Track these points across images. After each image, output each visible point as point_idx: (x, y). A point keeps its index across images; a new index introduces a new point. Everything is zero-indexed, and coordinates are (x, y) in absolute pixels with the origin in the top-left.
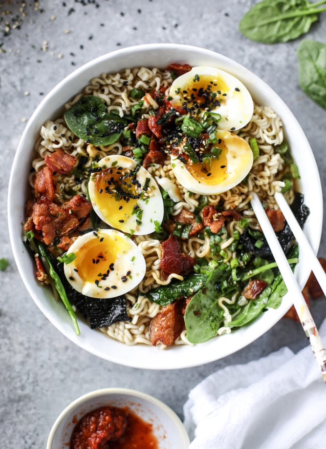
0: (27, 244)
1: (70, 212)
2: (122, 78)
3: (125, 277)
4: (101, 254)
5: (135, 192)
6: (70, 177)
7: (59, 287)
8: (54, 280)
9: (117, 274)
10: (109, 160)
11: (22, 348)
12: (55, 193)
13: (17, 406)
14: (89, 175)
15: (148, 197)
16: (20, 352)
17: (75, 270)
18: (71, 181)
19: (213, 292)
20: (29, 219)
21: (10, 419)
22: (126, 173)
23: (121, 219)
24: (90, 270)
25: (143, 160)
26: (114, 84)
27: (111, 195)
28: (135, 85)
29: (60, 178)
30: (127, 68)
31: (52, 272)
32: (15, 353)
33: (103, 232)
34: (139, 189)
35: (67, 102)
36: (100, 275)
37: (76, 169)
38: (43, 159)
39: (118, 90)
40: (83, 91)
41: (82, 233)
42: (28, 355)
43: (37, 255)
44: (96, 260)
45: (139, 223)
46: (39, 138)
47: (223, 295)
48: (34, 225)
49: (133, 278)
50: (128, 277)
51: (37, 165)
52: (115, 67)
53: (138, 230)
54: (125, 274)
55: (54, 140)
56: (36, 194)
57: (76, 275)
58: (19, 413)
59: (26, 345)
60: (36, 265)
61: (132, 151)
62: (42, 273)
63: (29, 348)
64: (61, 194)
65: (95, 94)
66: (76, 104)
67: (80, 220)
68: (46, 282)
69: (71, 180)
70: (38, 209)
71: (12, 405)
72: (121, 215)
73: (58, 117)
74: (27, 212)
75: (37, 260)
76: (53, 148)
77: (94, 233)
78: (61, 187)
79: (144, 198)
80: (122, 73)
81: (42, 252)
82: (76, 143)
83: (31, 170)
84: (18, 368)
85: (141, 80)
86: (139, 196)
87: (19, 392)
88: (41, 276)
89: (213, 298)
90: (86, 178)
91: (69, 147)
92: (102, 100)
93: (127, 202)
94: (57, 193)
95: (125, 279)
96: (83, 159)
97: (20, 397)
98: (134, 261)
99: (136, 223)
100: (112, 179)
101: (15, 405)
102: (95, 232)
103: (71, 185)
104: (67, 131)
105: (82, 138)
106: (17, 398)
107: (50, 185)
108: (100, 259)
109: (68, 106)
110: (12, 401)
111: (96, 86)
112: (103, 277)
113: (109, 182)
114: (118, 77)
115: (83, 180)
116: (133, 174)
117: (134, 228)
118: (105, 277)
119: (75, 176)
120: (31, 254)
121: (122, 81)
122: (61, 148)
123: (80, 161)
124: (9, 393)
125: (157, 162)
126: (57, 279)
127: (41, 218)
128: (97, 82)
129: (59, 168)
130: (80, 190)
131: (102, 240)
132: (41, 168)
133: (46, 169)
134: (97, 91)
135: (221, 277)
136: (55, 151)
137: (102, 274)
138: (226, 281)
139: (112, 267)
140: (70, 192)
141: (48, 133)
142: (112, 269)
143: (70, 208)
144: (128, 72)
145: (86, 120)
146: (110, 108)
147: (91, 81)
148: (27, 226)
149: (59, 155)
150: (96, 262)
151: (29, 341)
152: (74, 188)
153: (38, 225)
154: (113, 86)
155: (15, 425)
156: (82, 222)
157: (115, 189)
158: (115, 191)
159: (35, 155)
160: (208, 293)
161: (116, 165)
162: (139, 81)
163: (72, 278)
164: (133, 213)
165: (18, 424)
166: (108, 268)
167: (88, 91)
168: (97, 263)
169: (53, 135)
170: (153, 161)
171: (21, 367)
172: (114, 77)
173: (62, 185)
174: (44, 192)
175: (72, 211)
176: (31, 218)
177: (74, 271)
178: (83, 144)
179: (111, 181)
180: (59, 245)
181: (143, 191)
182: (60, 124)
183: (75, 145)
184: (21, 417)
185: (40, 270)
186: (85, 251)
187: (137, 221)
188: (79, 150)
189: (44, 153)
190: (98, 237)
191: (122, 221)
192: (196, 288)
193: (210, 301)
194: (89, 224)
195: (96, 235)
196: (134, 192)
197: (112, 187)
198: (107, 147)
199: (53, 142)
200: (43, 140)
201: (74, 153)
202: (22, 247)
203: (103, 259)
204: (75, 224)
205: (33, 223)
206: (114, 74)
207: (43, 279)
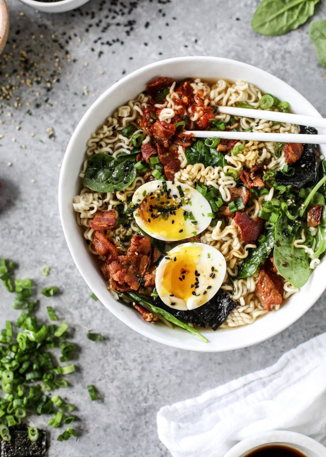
0: (121, 300)
1: (136, 254)
2: (108, 127)
3: (212, 273)
4: (183, 269)
5: (176, 203)
6: (119, 227)
7: (168, 316)
8: (160, 314)
9: (205, 276)
10: (138, 193)
11: (136, 364)
12: (116, 247)
13: (145, 419)
14: (132, 216)
15: (189, 199)
16: (135, 368)
17: (171, 296)
18: (122, 230)
19: (285, 240)
20: (110, 280)
21: (142, 432)
22: (159, 196)
24: (183, 288)
25: (167, 177)
26: (106, 135)
27: (158, 218)
28: (122, 124)
29: (112, 233)
30: (108, 117)
31: (154, 309)
32: (131, 370)
33: (173, 253)
34: (177, 199)
35: (80, 173)
36: (192, 286)
37: (119, 218)
38: (90, 228)
39: (112, 137)
40: (86, 155)
41: (157, 264)
42: (143, 369)
43: (134, 304)
44: (182, 277)
45: (195, 223)
46: (77, 214)
47: (294, 238)
48: (117, 282)
49: (218, 270)
50: (214, 272)
51: (89, 235)
52: (100, 121)
53: (198, 229)
54: (211, 272)
55: (89, 209)
56: (102, 258)
57: (174, 299)
58: (148, 424)
59: (139, 360)
60: (139, 312)
61: (152, 175)
62: (147, 315)
63: (142, 363)
64: (121, 245)
65: (97, 152)
66: (87, 169)
67: (148, 255)
68: (155, 319)
69: (121, 229)
70: (111, 267)
71: (140, 418)
72: (177, 227)
73: (82, 188)
74: (105, 277)
75: (137, 307)
76: (92, 215)
77: (166, 258)
78: (117, 240)
79: (186, 202)
80: (107, 123)
81: (137, 298)
82: (106, 198)
83: (87, 243)
84: (136, 383)
85: (124, 117)
86: (180, 205)
87: (144, 405)
88: (147, 317)
89: (288, 245)
90: (132, 220)
91: (103, 205)
92: (105, 153)
93: (175, 215)
94: (118, 246)
95: (213, 276)
96: (120, 207)
97: (145, 409)
98: (211, 256)
99: (193, 225)
100: (151, 206)
101: (143, 417)
102: (166, 257)
103: (124, 233)
104: (93, 195)
105: (109, 192)
106: (143, 410)
107: (108, 244)
108: (184, 274)
109: (82, 175)
110: (139, 415)
111: (93, 146)
112: (195, 286)
113: (150, 210)
114: (106, 128)
115: (130, 223)
117: (194, 230)
118: (197, 285)
119: (122, 224)
120: (130, 305)
121: (111, 128)
122: (98, 211)
123: (118, 211)
124: (135, 409)
125: (176, 171)
126: (162, 311)
127: (118, 273)
128: (92, 142)
129: (105, 226)
130: (133, 232)
131: (175, 259)
132: (93, 236)
133: (97, 235)
134: (97, 149)
135: (283, 224)
136: (94, 216)
137: (194, 284)
138: (289, 226)
139: (197, 274)
140: (127, 239)
141: (81, 204)
142: (199, 275)
143: (134, 252)
144: (110, 119)
145: (102, 175)
146: (114, 155)
147: (87, 145)
148: (112, 286)
149: (99, 216)
150: (182, 278)
151: (140, 357)
152: (127, 234)
153: (120, 280)
154: (107, 137)
155: (147, 436)
156: (151, 254)
157: (159, 211)
158: (159, 213)
159: (82, 229)
160: (282, 243)
161: (147, 194)
162: (122, 119)
163: (173, 304)
164: (185, 219)
165: (149, 434)
166: (195, 277)
167: (90, 154)
168: (184, 279)
169: (86, 205)
170: (172, 172)
171: (139, 381)
172: (103, 130)
173: (118, 238)
174: (108, 253)
175: (138, 252)
176: (111, 278)
177: (171, 297)
178: (112, 196)
179: (151, 208)
180: (146, 284)
181: (181, 198)
182: (85, 193)
183: (106, 200)
184: (151, 427)
185: (144, 314)
186: (169, 277)
187: (192, 222)
188: (112, 203)
189: (88, 223)
190: (172, 259)
191: (181, 231)
192: (272, 244)
193: (288, 249)
194: (157, 254)
195: (168, 258)
196: (174, 204)
197: (155, 212)
198: (131, 186)
199: (89, 210)
200: (80, 213)
201: (110, 208)
202: (121, 306)
203: (187, 273)
204: (147, 260)
205: (115, 281)
206: (101, 128)
207: (150, 318)
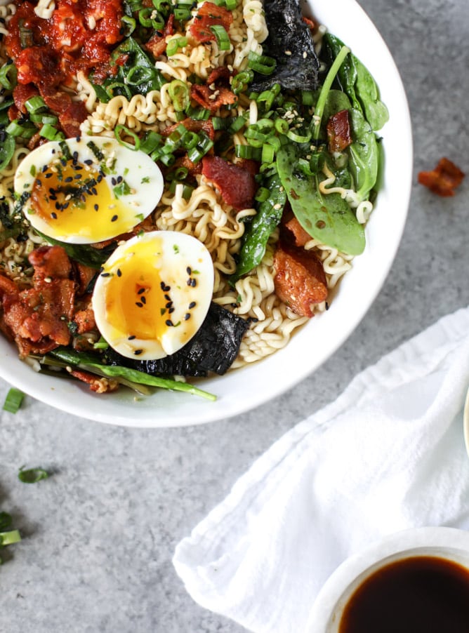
0: (45, 370)
1: (48, 281)
3: (190, 279)
4: (138, 286)
6: (9, 244)
7: (133, 375)
8: (119, 376)
9: (179, 288)
10: (21, 175)
11: (117, 500)
12: (11, 280)
13: (163, 588)
14: (23, 216)
15: (113, 161)
16: (118, 507)
17: (131, 339)
18: (15, 247)
19: (302, 186)
20: (17, 340)
21: (165, 612)
22: (58, 167)
25: (64, 132)
27: (69, 207)
31: (106, 371)
32: (112, 513)
33: (112, 264)
34: (93, 166)
36: (163, 312)
42: (132, 505)
43: (69, 369)
44: (140, 301)
48: (28, 339)
49: (198, 270)
50: (194, 276)
54: (187, 277)
57: (138, 343)
58: (171, 596)
59: (121, 492)
60: (82, 381)
62: (97, 382)
63: (127, 494)
67: (70, 278)
68: (113, 387)
69: (13, 245)
70: (12, 319)
71: (155, 590)
74: (8, 336)
75: (76, 375)
78: (11, 268)
79: (110, 167)
81: (71, 359)
84: (129, 532)
86: (102, 175)
87: (153, 565)
88: (98, 386)
93: (96, 194)
94: (15, 277)
95: (193, 283)
97: (158, 571)
98: (180, 249)
100: (52, 191)
101: (159, 587)
102: (102, 273)
103: (20, 252)
106: (155, 575)
108: (143, 295)
110: (150, 585)
112: (168, 310)
113: (51, 198)
116: (71, 158)
118: (170, 307)
119: (14, 239)
120: (62, 374)
124: (141, 576)
126: (123, 371)
127: (26, 324)
130: (36, 246)
131: (119, 273)
135: (290, 162)
137: (164, 307)
138: (301, 159)
139: (165, 288)
142: (168, 289)
143: (42, 278)
148: (24, 350)
150: (142, 303)
151: (120, 485)
152: (27, 252)
153: (32, 334)
155: (177, 616)
156: (75, 275)
157: (66, 195)
158: (69, 197)
161: (38, 170)
163: (138, 352)
164: (117, 197)
165: (179, 612)
166: (163, 294)
168: (145, 303)
171: (132, 527)
173: (11, 263)
175: (49, 277)
176: (18, 336)
177: (131, 341)
179: (53, 193)
180: (81, 330)
181: (101, 163)
184: (177, 599)
185: (91, 382)
186: (117, 307)
190: (113, 275)
191: (115, 218)
194: (86, 271)
195: (107, 275)
196: (91, 176)
197: (61, 199)
198: (10, 165)
202: (46, 380)
203: (146, 291)
204: (70, 287)
205: (24, 339)
207: (104, 386)
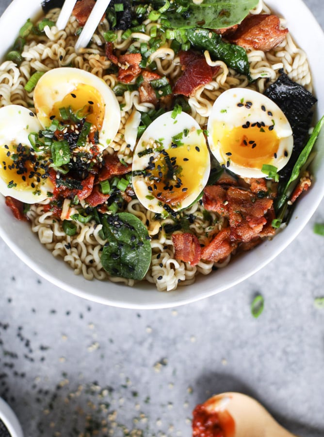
0: (287, 220)
1: (227, 203)
2: (66, 254)
3: (246, 105)
4: (242, 145)
5: (161, 158)
6: (194, 229)
7: (303, 160)
8: (300, 169)
9: (250, 115)
10: (150, 206)
12: (219, 231)
14: (178, 213)
15: (156, 142)
17: (276, 157)
18: (198, 225)
19: (196, 15)
20: (262, 236)
22: (150, 180)
23: (196, 151)
24: (265, 143)
25: (126, 174)
26: (77, 257)
27: (181, 178)
28: (62, 237)
29: (203, 237)
30: (53, 255)
31: (294, 177)
33: (221, 159)
34: (155, 157)
35: (128, 286)
36: (262, 131)
37: (182, 229)
38: (197, 266)
39: (79, 249)
40: (106, 279)
41: (237, 177)
43: (289, 203)
44: (251, 145)
45: (186, 132)
46: (181, 285)
47: (192, 4)
48: (264, 226)
49: (242, 98)
50: (244, 103)
51: (207, 268)
52: (61, 267)
53: (193, 128)
54: (244, 108)
55: (172, 270)
56: (234, 248)
57: (280, 153)
60: (299, 196)
61: (125, 191)
62: (303, 185)
64: (216, 224)
65: (100, 266)
66: (122, 277)
67: (227, 189)
68: (308, 175)
69: (195, 226)
70: (247, 236)
72: (193, 155)
73: (147, 283)
74: (257, 242)
75: (294, 200)
76: (180, 265)
77: (228, 166)
78: (210, 230)
79: (159, 145)
80: (61, 257)
81: (283, 200)
82: (158, 248)
83: (215, 269)
85: (53, 234)
86: (163, 152)
88: (306, 184)
89: (201, 11)
90: (184, 213)
91: (167, 252)
92: (100, 255)
93: (176, 158)
94: (218, 229)
95: (249, 104)
96: (168, 230)
98: (224, 109)
99: (189, 135)
100: (165, 188)
102: (226, 166)
103: (200, 222)
104: (155, 265)
105: (150, 246)
107: (216, 241)
108: (248, 142)
109: (131, 282)
111: (92, 271)
112: (262, 127)
113: (171, 190)
114: (68, 258)
115: (187, 216)
116: (145, 172)
117: (195, 132)
118: (260, 125)
119: (190, 225)
120: (292, 209)
121: (68, 251)
122: (175, 258)
123: (173, 231)
125: (117, 160)
126: (297, 167)
127: (253, 226)
128: (88, 273)
129: (194, 245)
130: (199, 210)
131: (229, 154)
132: (207, 262)
133: (205, 257)
134: (96, 267)
135: (176, 18)
136: (182, 261)
137: (259, 129)
138: (177, 11)
139: (247, 125)
140: (208, 217)
141: (169, 281)
142: (248, 123)
143: (222, 206)
144: (56, 253)
145: (130, 256)
146: (102, 242)
147: (92, 280)
148: (270, 232)
149: (182, 255)
150: (253, 144)
152: (202, 218)
153: (262, 222)
154: (80, 256)
156: (226, 186)
157: (172, 179)
158: (175, 177)
159: (199, 276)
160: (200, 19)
161: (150, 194)
162: (56, 236)
163: (286, 154)
164: (182, 144)
166: (251, 128)
167: (103, 275)
168: (254, 142)
169: (168, 274)
170: (119, 165)
172: (71, 261)
173: (207, 230)
174: (227, 241)
175: (224, 202)
176: (259, 235)
177: (277, 157)
178: (155, 241)
179: (169, 188)
180: (264, 189)
181: (154, 152)
182: (152, 277)
183: (161, 248)
185: (302, 189)
186: (252, 161)
187: (186, 135)
188: (163, 240)
189: (191, 270)
190: (229, 159)
191: (197, 149)
192: (204, 33)
193: (207, 11)
194: (224, 178)
195: (228, 163)
196: (162, 159)
197: (173, 183)
198: (140, 217)
199: (175, 270)
200: (179, 280)
201: (169, 242)
202: (293, 222)
203: (246, 139)
204: (233, 190)
205: (263, 229)
206: (68, 264)
207: (307, 180)
